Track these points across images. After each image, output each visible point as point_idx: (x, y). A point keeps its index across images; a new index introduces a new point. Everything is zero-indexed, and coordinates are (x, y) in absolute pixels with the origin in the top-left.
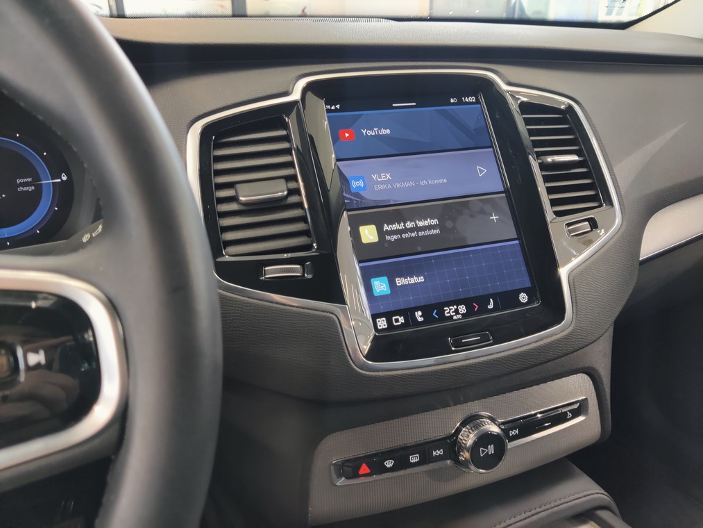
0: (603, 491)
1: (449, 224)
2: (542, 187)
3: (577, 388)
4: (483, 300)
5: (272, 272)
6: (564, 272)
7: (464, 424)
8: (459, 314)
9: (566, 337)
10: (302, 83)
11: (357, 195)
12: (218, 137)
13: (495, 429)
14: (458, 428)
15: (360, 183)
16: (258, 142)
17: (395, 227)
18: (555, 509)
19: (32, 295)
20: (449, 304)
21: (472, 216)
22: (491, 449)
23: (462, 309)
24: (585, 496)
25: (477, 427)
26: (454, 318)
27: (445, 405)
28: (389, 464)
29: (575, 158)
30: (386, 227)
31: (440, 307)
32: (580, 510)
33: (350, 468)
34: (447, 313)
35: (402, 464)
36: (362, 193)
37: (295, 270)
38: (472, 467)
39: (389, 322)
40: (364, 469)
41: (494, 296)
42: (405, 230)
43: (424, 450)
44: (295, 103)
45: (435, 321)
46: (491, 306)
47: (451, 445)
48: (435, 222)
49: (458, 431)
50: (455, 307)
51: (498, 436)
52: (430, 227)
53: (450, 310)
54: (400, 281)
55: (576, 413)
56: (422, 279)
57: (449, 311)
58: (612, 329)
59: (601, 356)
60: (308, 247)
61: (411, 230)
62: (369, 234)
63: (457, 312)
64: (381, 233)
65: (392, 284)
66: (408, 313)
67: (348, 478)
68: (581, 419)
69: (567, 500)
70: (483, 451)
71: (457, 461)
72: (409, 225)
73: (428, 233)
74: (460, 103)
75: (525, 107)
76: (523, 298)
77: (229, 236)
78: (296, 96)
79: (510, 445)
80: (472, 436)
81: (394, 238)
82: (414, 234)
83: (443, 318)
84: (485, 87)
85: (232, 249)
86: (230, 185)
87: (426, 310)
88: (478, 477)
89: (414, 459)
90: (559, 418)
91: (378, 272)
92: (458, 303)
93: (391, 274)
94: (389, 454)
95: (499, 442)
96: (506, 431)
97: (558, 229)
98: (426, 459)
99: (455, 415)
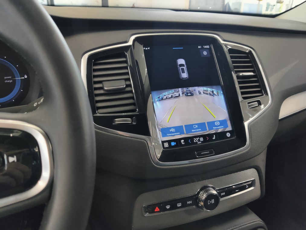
0: (261, 220)
2: (237, 86)
3: (251, 174)
5: (118, 121)
6: (246, 124)
7: (201, 190)
8: (200, 141)
9: (247, 153)
10: (133, 37)
13: (215, 192)
14: (198, 191)
16: (113, 63)
18: (240, 228)
19: (11, 130)
20: (196, 137)
22: (213, 201)
23: (202, 139)
24: (253, 222)
25: (207, 191)
26: (198, 143)
27: (193, 181)
28: (168, 207)
29: (252, 74)
31: (192, 138)
33: (151, 209)
34: (195, 141)
35: (174, 207)
37: (129, 121)
38: (205, 209)
39: (170, 144)
40: (157, 209)
41: (215, 134)
43: (184, 201)
44: (130, 46)
45: (190, 144)
46: (214, 138)
47: (195, 199)
49: (199, 193)
50: (199, 138)
51: (216, 195)
53: (196, 139)
55: (250, 186)
58: (266, 149)
59: (261, 160)
60: (134, 111)
63: (199, 140)
66: (178, 140)
67: (150, 213)
68: (252, 188)
69: (245, 224)
70: (209, 202)
71: (198, 206)
74: (202, 48)
75: (231, 51)
76: (228, 135)
77: (99, 105)
78: (130, 43)
79: (221, 199)
80: (204, 195)
83: (193, 143)
84: (214, 41)
85: (101, 111)
86: (100, 82)
88: (207, 213)
89: (179, 205)
90: (242, 188)
94: (168, 202)
95: (216, 198)
96: (219, 193)
97: (244, 105)
98: (184, 205)
99: (198, 186)
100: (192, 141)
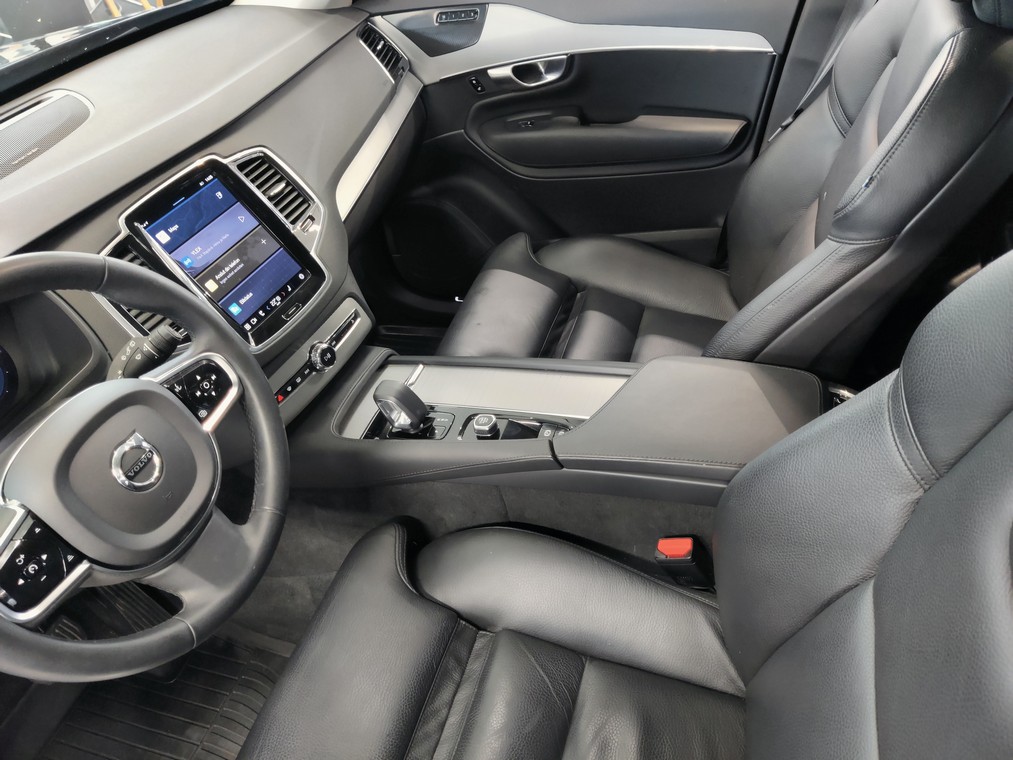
0: (386, 349)
1: (245, 258)
2: (276, 211)
3: (349, 306)
4: (284, 288)
6: (313, 254)
7: (310, 352)
9: (332, 285)
10: (122, 221)
11: (191, 268)
13: (325, 346)
15: (189, 261)
17: (221, 274)
20: (271, 299)
21: (253, 247)
22: (329, 355)
23: (278, 298)
24: (380, 355)
25: (317, 350)
26: (278, 305)
27: (298, 348)
28: (289, 389)
30: (217, 277)
31: (268, 303)
32: (379, 365)
35: (295, 386)
36: (194, 266)
38: (326, 369)
39: (250, 324)
40: (281, 398)
41: (288, 284)
42: (227, 274)
43: (300, 373)
44: (127, 239)
45: (270, 312)
47: (310, 365)
48: (238, 260)
49: (310, 357)
50: (275, 299)
51: (328, 348)
52: (237, 265)
54: (242, 301)
55: (355, 318)
56: (251, 294)
57: (273, 303)
58: (349, 269)
59: (352, 285)
61: (230, 271)
62: (211, 286)
63: (277, 301)
64: (217, 282)
65: (239, 305)
66: (256, 315)
68: (359, 320)
70: (326, 358)
71: (317, 371)
72: (227, 269)
73: (238, 268)
74: (206, 183)
75: (241, 167)
76: (301, 276)
78: (125, 232)
79: (336, 349)
80: (317, 355)
81: (224, 281)
82: (233, 273)
83: (273, 308)
84: (214, 167)
87: (263, 308)
88: (331, 371)
89: (299, 380)
90: (350, 325)
91: (229, 303)
92: (274, 296)
93: (236, 299)
94: (286, 385)
95: (330, 350)
96: (330, 344)
97: (295, 230)
98: (304, 377)
99: (305, 348)
100: (270, 306)
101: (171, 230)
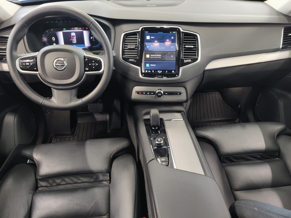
1: (163, 56)
4: (165, 71)
5: (130, 60)
10: (141, 27)
11: (147, 49)
12: (126, 36)
15: (149, 47)
16: (132, 38)
17: (153, 55)
21: (168, 55)
28: (144, 93)
29: (193, 47)
30: (151, 55)
31: (157, 70)
33: (138, 93)
35: (146, 94)
36: (148, 49)
37: (133, 60)
38: (157, 97)
39: (148, 71)
40: (140, 93)
41: (167, 70)
42: (155, 56)
43: (150, 92)
44: (139, 31)
46: (166, 72)
47: (154, 93)
48: (161, 55)
49: (156, 91)
54: (151, 65)
56: (155, 65)
57: (158, 71)
60: (136, 57)
61: (156, 56)
62: (148, 56)
63: (160, 72)
64: (150, 56)
65: (150, 65)
66: (151, 70)
68: (181, 95)
72: (156, 55)
73: (159, 57)
74: (172, 33)
76: (173, 72)
77: (125, 53)
79: (163, 96)
81: (152, 57)
82: (156, 57)
85: (125, 55)
86: (127, 45)
87: (155, 71)
88: (157, 99)
89: (148, 93)
91: (148, 63)
92: (161, 70)
93: (150, 63)
94: (144, 92)
95: (162, 94)
96: (164, 93)
98: (150, 94)
99: (157, 88)
100: (157, 72)
101: (152, 37)
